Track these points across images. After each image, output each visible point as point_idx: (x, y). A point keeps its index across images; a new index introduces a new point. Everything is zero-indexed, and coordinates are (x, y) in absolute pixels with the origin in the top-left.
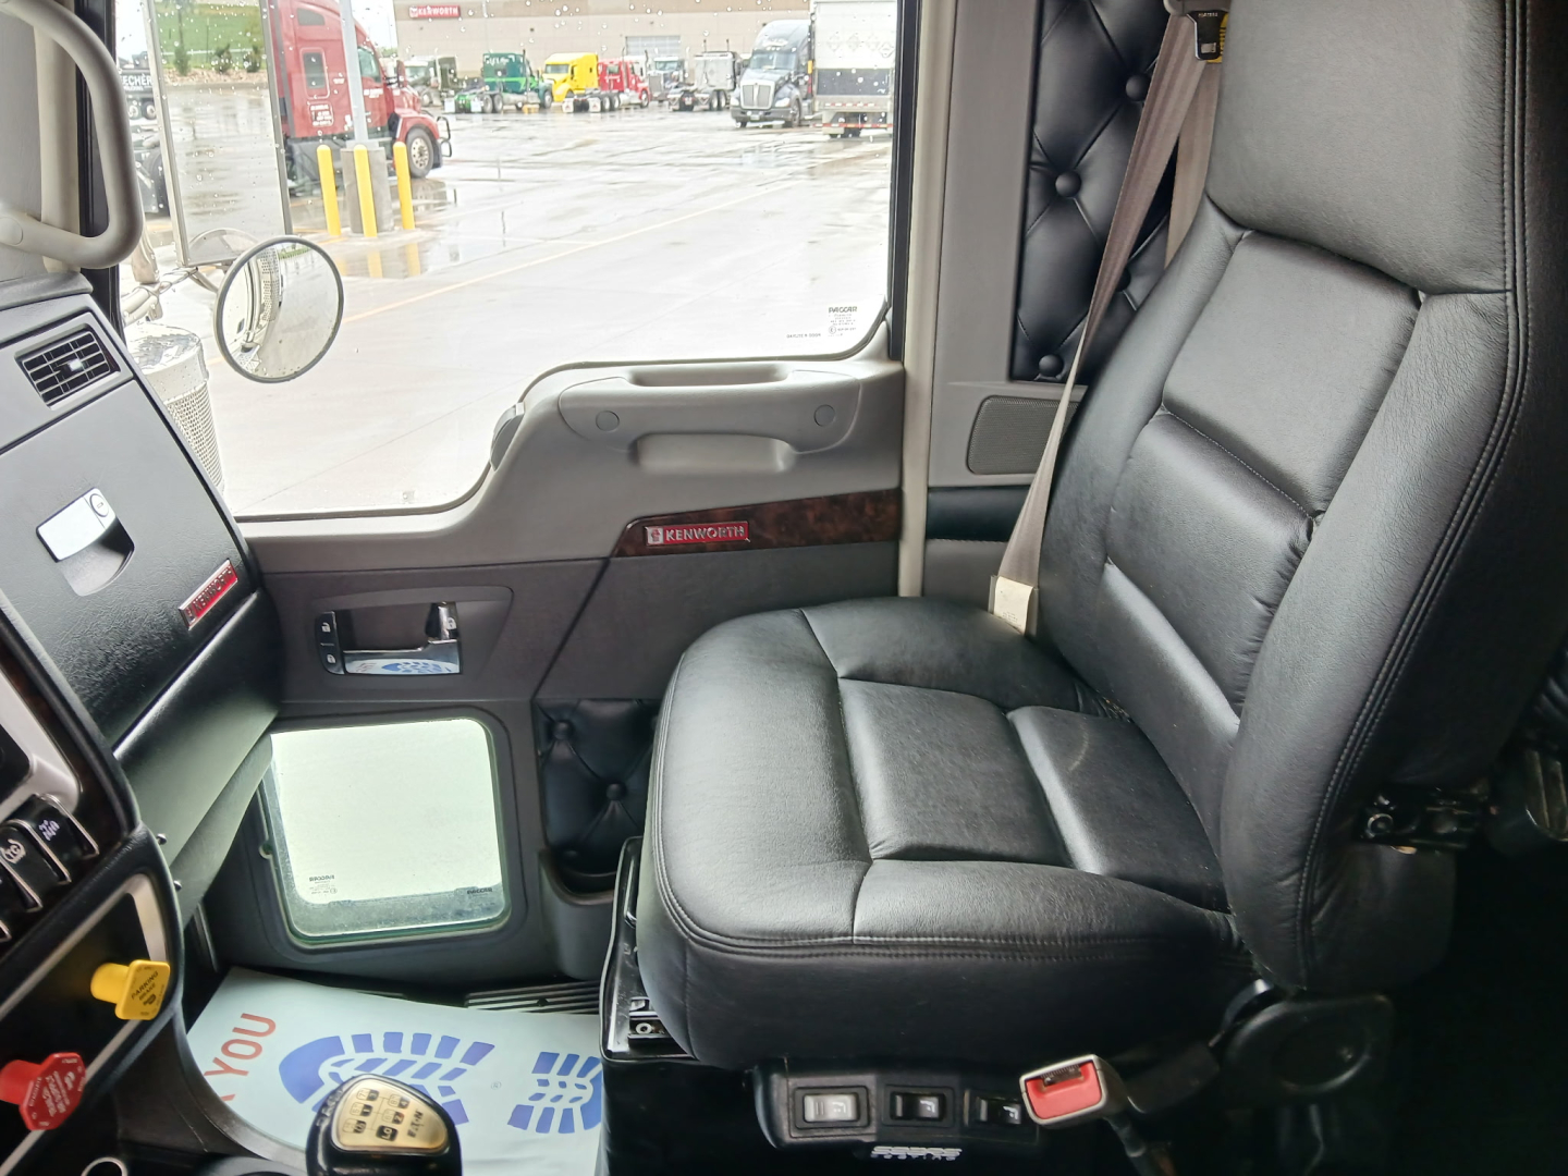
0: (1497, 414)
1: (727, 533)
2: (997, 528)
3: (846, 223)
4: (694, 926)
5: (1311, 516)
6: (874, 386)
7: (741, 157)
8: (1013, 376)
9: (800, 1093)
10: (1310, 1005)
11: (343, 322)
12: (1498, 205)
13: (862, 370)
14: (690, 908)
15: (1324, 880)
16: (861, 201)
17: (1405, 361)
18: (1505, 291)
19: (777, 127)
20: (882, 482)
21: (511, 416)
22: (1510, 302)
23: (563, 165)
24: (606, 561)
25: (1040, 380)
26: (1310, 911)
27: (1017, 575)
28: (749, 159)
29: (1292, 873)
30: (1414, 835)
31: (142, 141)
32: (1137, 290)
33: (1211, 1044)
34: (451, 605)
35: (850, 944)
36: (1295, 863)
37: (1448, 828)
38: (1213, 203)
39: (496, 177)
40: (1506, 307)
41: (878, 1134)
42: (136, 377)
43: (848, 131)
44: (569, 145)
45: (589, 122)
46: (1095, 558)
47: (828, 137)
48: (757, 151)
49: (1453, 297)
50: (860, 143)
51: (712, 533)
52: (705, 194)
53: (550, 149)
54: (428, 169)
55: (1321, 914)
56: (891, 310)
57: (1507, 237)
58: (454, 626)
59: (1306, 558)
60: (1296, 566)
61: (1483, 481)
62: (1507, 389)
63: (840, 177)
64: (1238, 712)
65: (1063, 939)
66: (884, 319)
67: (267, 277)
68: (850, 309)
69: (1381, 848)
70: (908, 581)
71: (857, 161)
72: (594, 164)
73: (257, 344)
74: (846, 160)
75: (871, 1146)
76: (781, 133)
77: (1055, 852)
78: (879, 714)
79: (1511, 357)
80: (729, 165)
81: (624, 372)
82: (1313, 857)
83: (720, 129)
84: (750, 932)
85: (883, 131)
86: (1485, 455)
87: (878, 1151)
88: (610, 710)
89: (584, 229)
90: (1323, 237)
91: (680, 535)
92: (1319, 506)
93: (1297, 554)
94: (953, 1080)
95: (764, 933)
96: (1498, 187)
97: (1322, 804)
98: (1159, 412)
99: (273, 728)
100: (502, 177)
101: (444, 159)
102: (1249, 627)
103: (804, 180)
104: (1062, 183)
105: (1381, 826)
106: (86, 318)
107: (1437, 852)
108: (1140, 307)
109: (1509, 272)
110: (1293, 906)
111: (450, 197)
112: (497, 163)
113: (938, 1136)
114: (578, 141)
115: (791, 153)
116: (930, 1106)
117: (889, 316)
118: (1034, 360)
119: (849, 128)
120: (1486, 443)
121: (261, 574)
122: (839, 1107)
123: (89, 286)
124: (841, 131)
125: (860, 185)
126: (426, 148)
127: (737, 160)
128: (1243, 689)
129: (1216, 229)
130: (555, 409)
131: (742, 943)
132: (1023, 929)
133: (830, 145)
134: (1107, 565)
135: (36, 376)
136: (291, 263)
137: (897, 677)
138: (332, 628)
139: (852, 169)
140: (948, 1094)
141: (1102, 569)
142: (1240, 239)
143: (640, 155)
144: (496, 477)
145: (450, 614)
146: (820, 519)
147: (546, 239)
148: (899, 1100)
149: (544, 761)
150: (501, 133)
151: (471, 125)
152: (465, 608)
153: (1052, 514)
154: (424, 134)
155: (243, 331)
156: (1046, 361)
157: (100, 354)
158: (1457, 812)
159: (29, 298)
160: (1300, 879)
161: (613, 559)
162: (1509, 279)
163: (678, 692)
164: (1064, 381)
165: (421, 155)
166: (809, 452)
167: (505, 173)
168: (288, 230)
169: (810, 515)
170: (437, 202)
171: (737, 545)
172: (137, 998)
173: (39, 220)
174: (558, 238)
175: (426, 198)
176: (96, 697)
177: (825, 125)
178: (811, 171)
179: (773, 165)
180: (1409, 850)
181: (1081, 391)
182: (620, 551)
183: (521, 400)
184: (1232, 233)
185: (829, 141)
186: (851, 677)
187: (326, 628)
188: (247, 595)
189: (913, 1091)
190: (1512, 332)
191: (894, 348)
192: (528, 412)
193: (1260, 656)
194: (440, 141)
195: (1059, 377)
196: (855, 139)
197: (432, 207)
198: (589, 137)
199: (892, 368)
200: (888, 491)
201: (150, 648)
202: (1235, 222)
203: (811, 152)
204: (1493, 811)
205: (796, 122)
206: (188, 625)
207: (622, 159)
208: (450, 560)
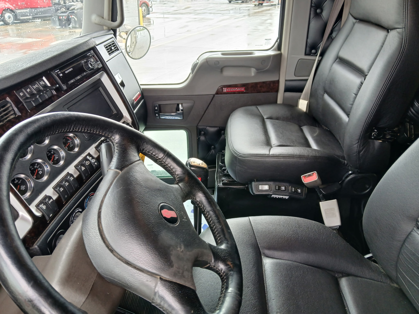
0: (400, 52)
1: (240, 89)
2: (300, 90)
3: (259, 29)
4: (239, 154)
5: (365, 76)
6: (275, 56)
7: (229, 11)
8: (306, 54)
9: (258, 185)
10: (360, 175)
11: (150, 47)
12: (403, 11)
13: (271, 53)
14: (238, 151)
15: (363, 145)
16: (263, 23)
17: (385, 44)
18: (403, 28)
19: (240, 3)
20: (275, 79)
21: (196, 63)
22: (404, 30)
23: (182, 14)
24: (214, 95)
25: (312, 55)
26: (359, 152)
27: (304, 99)
28: (231, 12)
29: (357, 143)
30: (382, 138)
31: (75, 8)
32: (334, 35)
33: (340, 183)
34: (182, 104)
35: (269, 156)
36: (357, 141)
37: (388, 137)
38: (351, 14)
39: (163, 17)
40: (403, 31)
41: (273, 192)
42: (122, 52)
43: (259, 4)
44: (183, 8)
45: (188, 2)
46: (322, 93)
47: (254, 6)
48: (234, 9)
49: (394, 30)
50: (263, 7)
51: (237, 89)
52: (220, 21)
53: (178, 9)
54: (146, 15)
55: (362, 152)
56: (279, 40)
57: (404, 17)
58: (182, 109)
59: (363, 84)
60: (361, 86)
61: (397, 65)
62: (402, 47)
63: (257, 16)
64: (348, 117)
65: (311, 157)
66: (277, 41)
67: (134, 36)
68: (270, 39)
69: (375, 141)
70: (280, 100)
71: (262, 12)
72: (190, 13)
74: (259, 12)
75: (272, 195)
76: (241, 4)
77: (308, 145)
78: (273, 125)
79: (403, 41)
80: (227, 13)
81: (220, 53)
82: (361, 140)
83: (224, 4)
84: (250, 154)
85: (269, 4)
86: (397, 60)
87: (273, 196)
88: (212, 130)
89: (188, 31)
90: (373, 20)
91: (229, 90)
92: (367, 74)
93: (362, 83)
94: (288, 184)
95: (253, 154)
96: (403, 7)
97: (363, 129)
98: (337, 60)
99: (144, 130)
100: (164, 17)
101: (150, 12)
102: (352, 99)
103: (247, 17)
104: (318, 11)
105: (375, 135)
106: (113, 39)
107: (386, 142)
108: (334, 38)
109: (404, 24)
110: (356, 150)
111: (152, 22)
112: (164, 13)
113: (284, 194)
114: (186, 7)
115: (243, 10)
116: (283, 188)
117: (278, 41)
118: (311, 51)
119: (260, 3)
120: (398, 57)
121: (144, 96)
122: (266, 187)
123: (113, 33)
124: (257, 4)
125: (262, 19)
126: (146, 9)
127: (228, 12)
128: (350, 112)
129: (352, 20)
130: (206, 61)
131: (248, 156)
132: (303, 155)
133: (254, 8)
134: (325, 95)
135: (107, 50)
136: (139, 32)
137: (277, 119)
139: (260, 14)
140: (287, 187)
141: (323, 95)
142: (356, 22)
143: (202, 11)
144: (192, 76)
145: (182, 106)
146: (261, 87)
147: (178, 34)
148: (277, 186)
149: (199, 140)
150: (165, 5)
151: (157, 3)
152: (184, 105)
153: (313, 84)
154: (146, 6)
156: (313, 51)
157: (116, 47)
158: (390, 133)
159: (102, 35)
160: (358, 145)
161: (216, 95)
162: (404, 25)
163: (231, 120)
164: (317, 56)
165: (145, 11)
166: (260, 71)
167: (166, 16)
168: (139, 24)
169: (259, 86)
170: (149, 24)
171: (242, 92)
174: (181, 33)
175: (146, 23)
177: (253, 2)
178: (249, 15)
179: (238, 13)
180: (381, 141)
181: (320, 58)
182: (217, 93)
183: (197, 59)
184: (354, 21)
185: (254, 7)
186: (267, 118)
187: (156, 108)
188: (142, 100)
189: (280, 186)
190: (404, 36)
191: (279, 48)
192: (200, 61)
193: (353, 105)
194: (149, 7)
195: (316, 55)
196: (261, 6)
197: (147, 25)
198: (189, 6)
199: (278, 52)
200: (276, 81)
202: (355, 18)
203: (249, 9)
204: (398, 135)
205: (245, 1)
206: (134, 103)
207: (198, 12)
208: (182, 94)
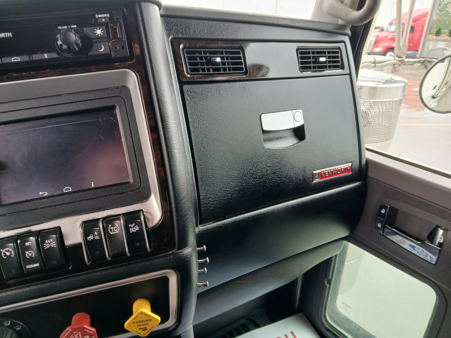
34: (446, 231)
42: (350, 74)
58: (442, 241)
73: (439, 97)
99: (345, 238)
106: (341, 45)
121: (366, 176)
123: (350, 34)
135: (302, 58)
138: (385, 212)
145: (443, 235)
155: (435, 90)
157: (339, 61)
172: (136, 325)
173: (343, 3)
176: (248, 189)
187: (383, 211)
201: (287, 181)
206: (313, 180)
